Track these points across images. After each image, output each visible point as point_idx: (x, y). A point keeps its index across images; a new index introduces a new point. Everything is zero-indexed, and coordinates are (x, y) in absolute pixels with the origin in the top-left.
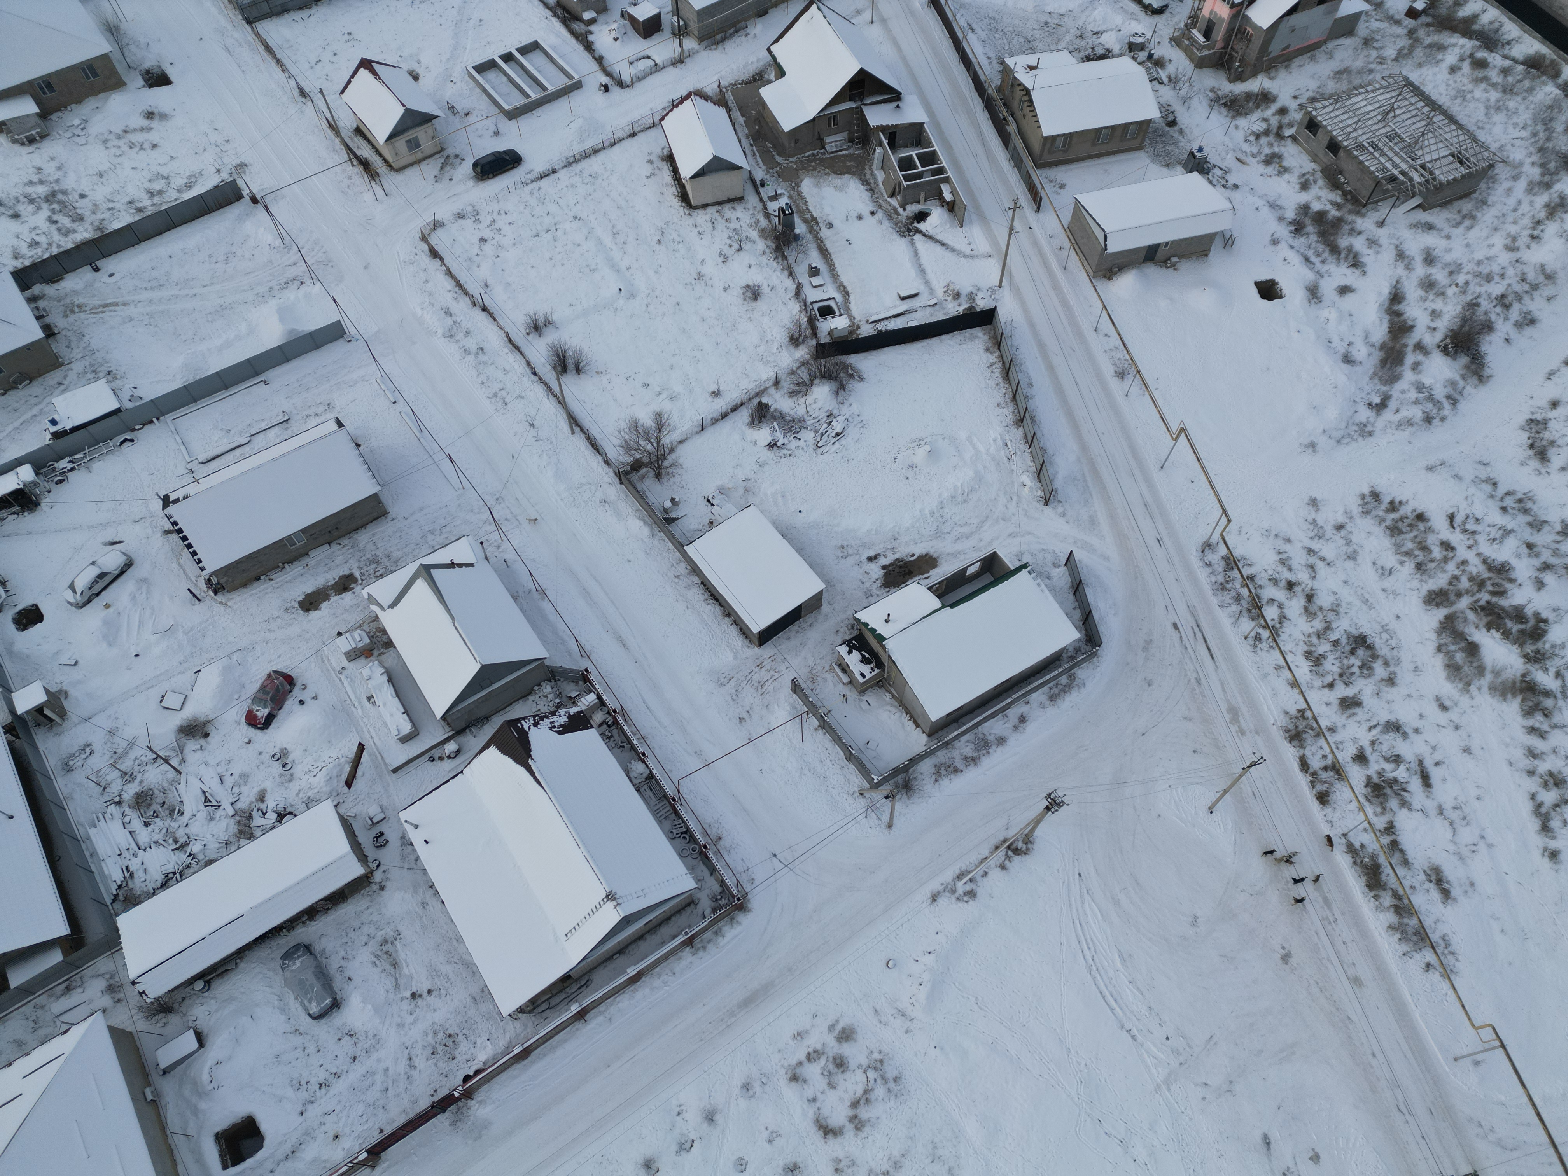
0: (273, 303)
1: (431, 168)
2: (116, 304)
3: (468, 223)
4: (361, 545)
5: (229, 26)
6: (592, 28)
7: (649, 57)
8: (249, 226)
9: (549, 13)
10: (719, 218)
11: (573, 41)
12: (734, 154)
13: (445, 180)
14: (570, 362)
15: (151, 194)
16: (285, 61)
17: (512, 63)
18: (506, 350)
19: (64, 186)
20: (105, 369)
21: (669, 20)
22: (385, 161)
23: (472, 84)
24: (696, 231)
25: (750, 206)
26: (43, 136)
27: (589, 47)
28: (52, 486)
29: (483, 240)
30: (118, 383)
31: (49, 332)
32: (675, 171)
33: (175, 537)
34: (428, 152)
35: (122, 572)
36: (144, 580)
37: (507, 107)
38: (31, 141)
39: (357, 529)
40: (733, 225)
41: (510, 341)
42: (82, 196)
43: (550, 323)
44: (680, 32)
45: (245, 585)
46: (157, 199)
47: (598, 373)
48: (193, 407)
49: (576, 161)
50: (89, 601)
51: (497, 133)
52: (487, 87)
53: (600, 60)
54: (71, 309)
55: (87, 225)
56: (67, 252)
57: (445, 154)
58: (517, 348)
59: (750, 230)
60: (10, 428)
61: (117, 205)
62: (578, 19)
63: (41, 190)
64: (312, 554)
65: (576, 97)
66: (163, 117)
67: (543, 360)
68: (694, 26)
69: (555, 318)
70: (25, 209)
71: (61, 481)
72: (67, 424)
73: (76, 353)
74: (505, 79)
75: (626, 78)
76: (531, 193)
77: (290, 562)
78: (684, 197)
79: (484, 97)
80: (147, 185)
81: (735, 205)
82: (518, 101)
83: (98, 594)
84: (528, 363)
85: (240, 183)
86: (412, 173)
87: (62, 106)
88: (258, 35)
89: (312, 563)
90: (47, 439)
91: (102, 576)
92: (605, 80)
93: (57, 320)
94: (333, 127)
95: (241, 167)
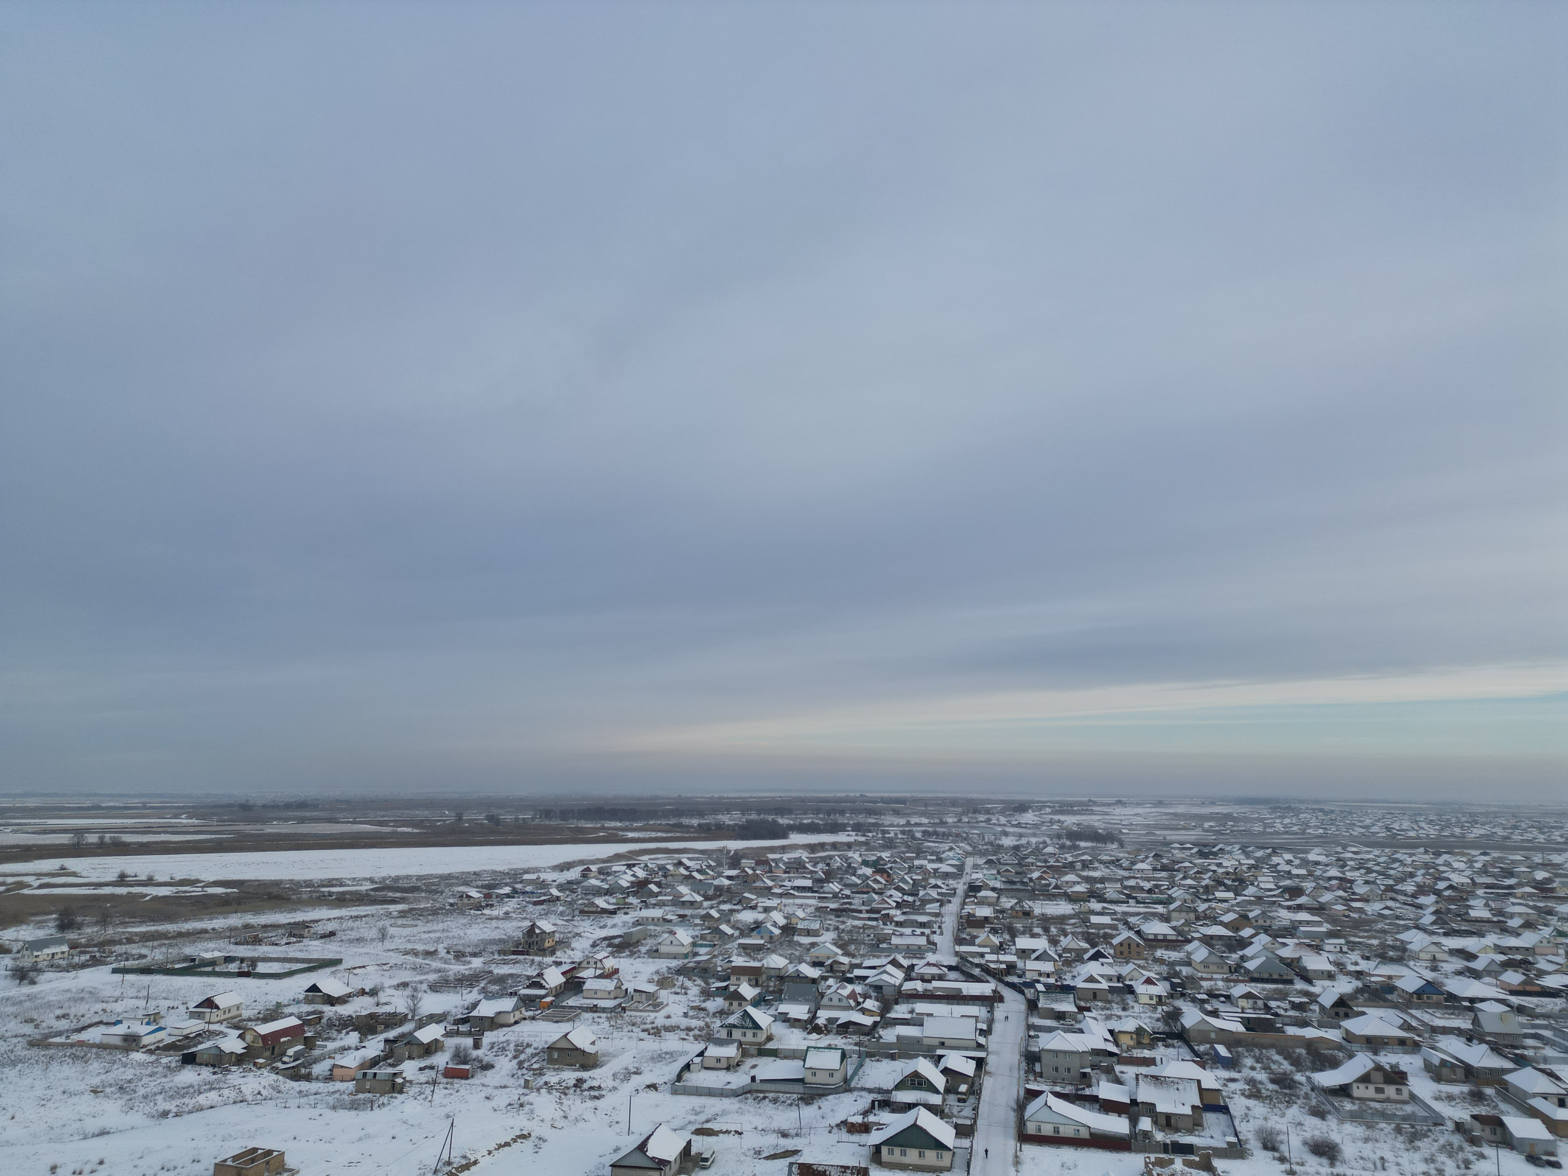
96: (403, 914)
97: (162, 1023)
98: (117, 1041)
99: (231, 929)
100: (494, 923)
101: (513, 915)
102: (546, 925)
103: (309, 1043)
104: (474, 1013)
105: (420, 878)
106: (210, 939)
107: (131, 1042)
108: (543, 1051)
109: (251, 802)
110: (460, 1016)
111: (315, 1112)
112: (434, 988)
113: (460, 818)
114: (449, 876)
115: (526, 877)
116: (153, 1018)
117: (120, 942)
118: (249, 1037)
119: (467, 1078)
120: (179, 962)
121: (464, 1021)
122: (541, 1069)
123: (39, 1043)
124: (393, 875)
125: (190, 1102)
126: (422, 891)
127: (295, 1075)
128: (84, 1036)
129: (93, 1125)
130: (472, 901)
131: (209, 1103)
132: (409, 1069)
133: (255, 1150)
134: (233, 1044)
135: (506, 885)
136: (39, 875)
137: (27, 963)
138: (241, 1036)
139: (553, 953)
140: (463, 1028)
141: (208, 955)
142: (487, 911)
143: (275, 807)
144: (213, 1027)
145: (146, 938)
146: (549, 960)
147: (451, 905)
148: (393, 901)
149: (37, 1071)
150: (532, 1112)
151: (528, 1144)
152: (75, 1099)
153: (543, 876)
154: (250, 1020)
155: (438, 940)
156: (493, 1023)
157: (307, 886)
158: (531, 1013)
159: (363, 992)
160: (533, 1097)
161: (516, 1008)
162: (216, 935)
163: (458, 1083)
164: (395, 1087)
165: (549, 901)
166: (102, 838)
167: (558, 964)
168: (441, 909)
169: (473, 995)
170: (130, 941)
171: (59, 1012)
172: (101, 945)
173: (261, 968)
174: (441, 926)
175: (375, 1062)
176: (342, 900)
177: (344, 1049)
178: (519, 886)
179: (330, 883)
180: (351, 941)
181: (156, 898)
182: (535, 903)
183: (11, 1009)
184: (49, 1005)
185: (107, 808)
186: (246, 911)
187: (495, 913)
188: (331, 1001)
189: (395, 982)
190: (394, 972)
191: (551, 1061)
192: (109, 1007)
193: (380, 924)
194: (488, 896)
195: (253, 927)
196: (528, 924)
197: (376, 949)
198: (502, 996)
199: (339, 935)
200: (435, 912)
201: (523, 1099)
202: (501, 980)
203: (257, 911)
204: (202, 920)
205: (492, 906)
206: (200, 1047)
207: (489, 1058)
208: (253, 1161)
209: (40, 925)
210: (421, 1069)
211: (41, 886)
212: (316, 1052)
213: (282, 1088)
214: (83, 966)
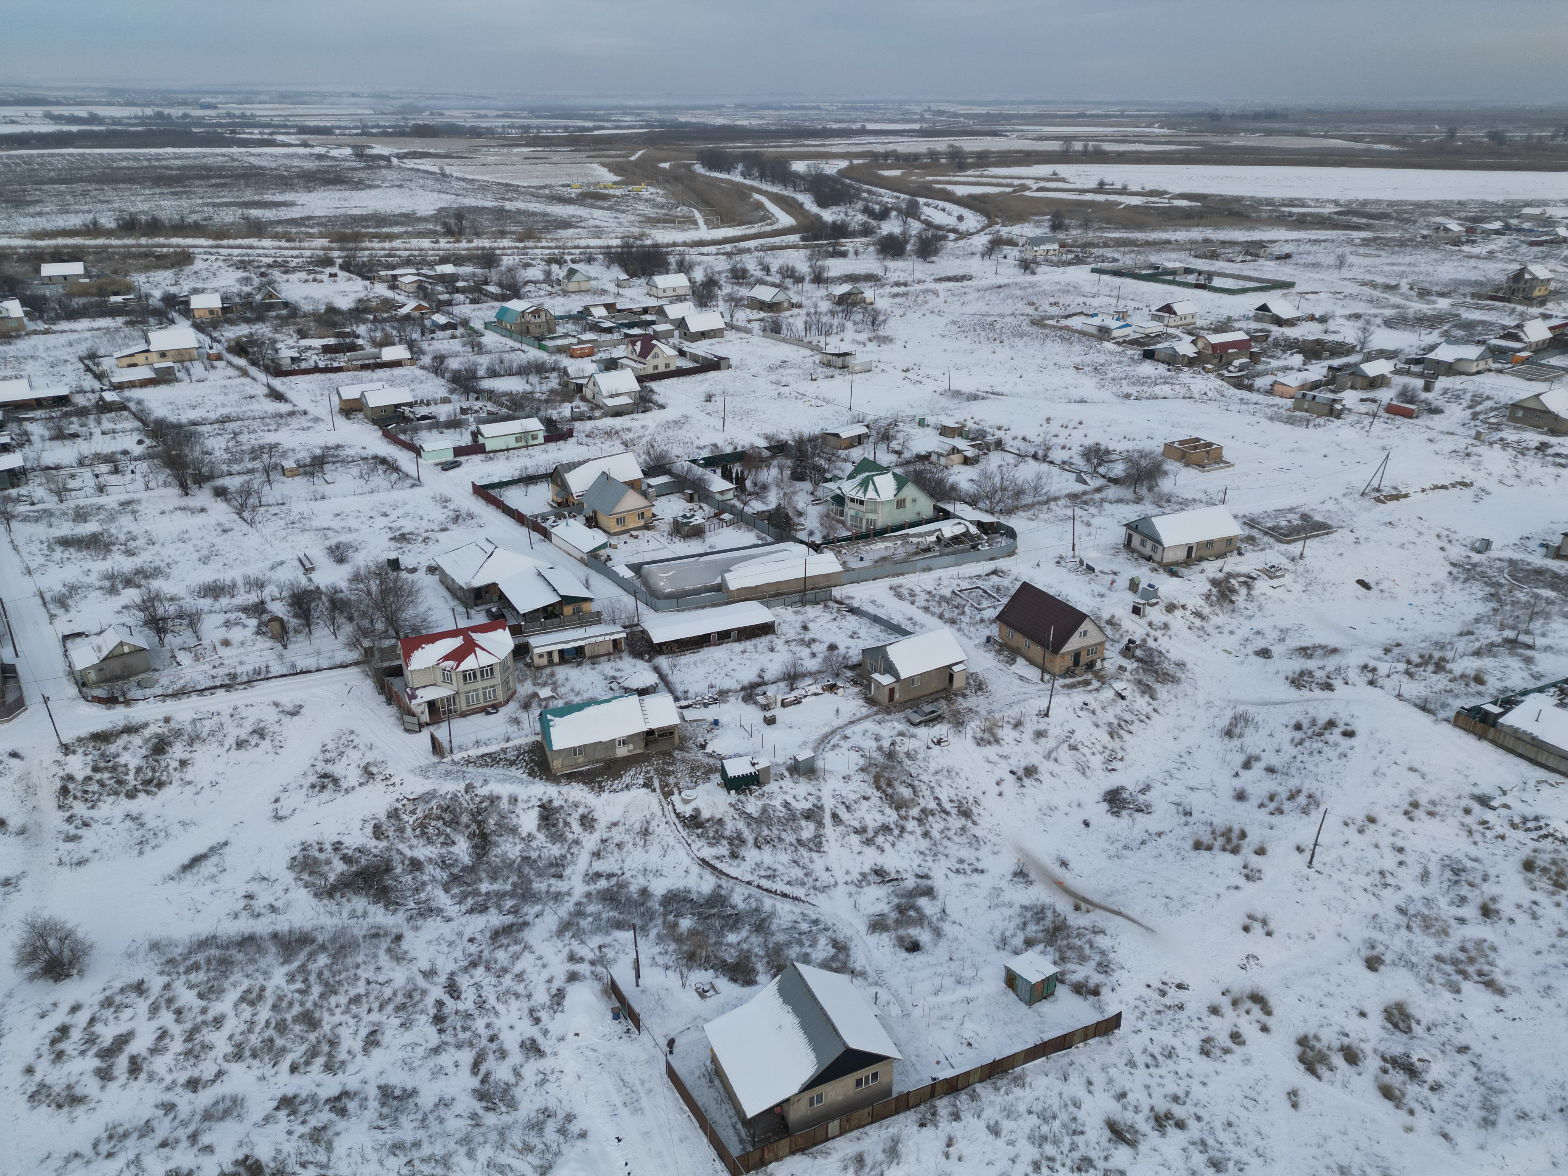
96: (1366, 242)
97: (1129, 321)
98: (1093, 331)
99: (1192, 242)
100: (1473, 262)
101: (1500, 255)
102: (1540, 271)
103: (1255, 358)
104: (1431, 356)
105: (1391, 204)
106: (1173, 250)
107: (1104, 333)
108: (1506, 406)
109: (1220, 111)
110: (1413, 356)
111: (1254, 419)
112: (1389, 323)
113: (1452, 135)
114: (1427, 204)
115: (1526, 211)
116: (1122, 316)
117: (1097, 245)
118: (1200, 344)
119: (1411, 417)
120: (1145, 268)
121: (1417, 362)
122: (1498, 424)
123: (1038, 323)
124: (1361, 198)
125: (1148, 390)
126: (1392, 218)
127: (1238, 383)
128: (1070, 322)
129: (1075, 394)
130: (1450, 234)
131: (1162, 394)
132: (1350, 398)
133: (1197, 440)
134: (1185, 347)
135: (1498, 219)
136: (1037, 179)
137: (1029, 256)
138: (1193, 342)
139: (1542, 302)
140: (1415, 368)
141: (1170, 265)
142: (1466, 248)
143: (1243, 116)
144: (1170, 331)
145: (1120, 243)
146: (1535, 311)
147: (1424, 237)
148: (1357, 228)
149: (1037, 344)
150: (1479, 463)
151: (1468, 493)
152: (1062, 371)
153: (1550, 211)
154: (1202, 328)
155: (1402, 275)
156: (1451, 369)
157: (1268, 204)
158: (1498, 366)
159: (1312, 318)
160: (1483, 449)
161: (1481, 358)
162: (1178, 246)
163: (1399, 420)
164: (1332, 412)
165: (1552, 242)
166: (1086, 146)
167: (1546, 317)
168: (1411, 240)
169: (1433, 337)
170: (1106, 245)
171: (1052, 300)
172: (1084, 246)
173: (1217, 282)
174: (1408, 259)
175: (1316, 385)
176: (1302, 222)
177: (1286, 369)
178: (1514, 222)
179: (1292, 203)
180: (1306, 265)
181: (1128, 207)
182: (1532, 244)
183: (1019, 293)
184: (1044, 293)
185: (1091, 116)
186: (1206, 226)
187: (1476, 250)
188: (1279, 322)
189: (1348, 312)
190: (1347, 301)
191: (1513, 418)
192: (1089, 301)
193: (1340, 251)
194: (1470, 231)
195: (1212, 242)
196: (1516, 267)
197: (1332, 276)
198: (1467, 342)
199: (1295, 257)
200: (1403, 243)
201: (1470, 449)
202: (1469, 325)
203: (1217, 227)
204: (1166, 231)
205: (1474, 242)
206: (1159, 346)
207: (1440, 403)
208: (1196, 448)
209: (1038, 224)
210: (1362, 400)
211: (1039, 189)
212: (1260, 367)
213: (1226, 393)
214: (1070, 264)
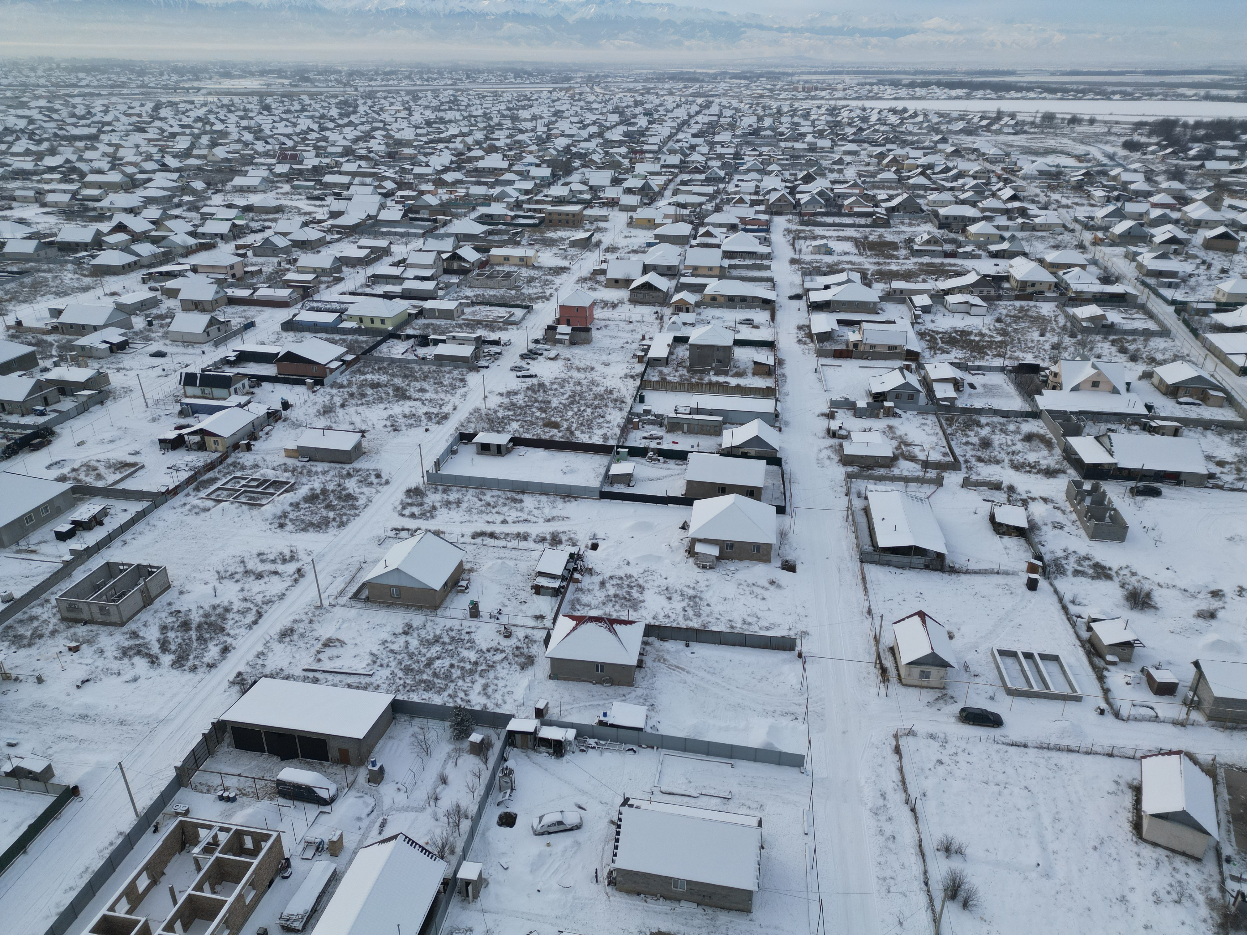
0: (770, 721)
1: (928, 696)
2: (683, 670)
3: (935, 745)
4: (718, 923)
5: (848, 558)
6: (1109, 667)
7: (1152, 708)
8: (786, 668)
9: (1078, 643)
10: (1167, 864)
11: (1089, 669)
12: (1208, 821)
13: (934, 709)
14: (962, 894)
15: (744, 622)
16: (871, 592)
17: (1030, 661)
18: (913, 851)
19: (703, 596)
20: (652, 701)
21: (1184, 691)
22: (899, 675)
23: (991, 659)
24: (1137, 859)
25: (1206, 871)
26: (711, 568)
27: (1101, 678)
28: (577, 750)
29: (940, 762)
30: (653, 713)
31: (640, 664)
32: (1138, 802)
33: (614, 828)
34: (933, 685)
35: (571, 829)
36: (578, 843)
37: (1010, 685)
38: (704, 567)
39: (723, 908)
40: (1179, 877)
41: (920, 846)
42: (708, 605)
43: (961, 853)
44: (1192, 705)
45: (629, 892)
46: (745, 626)
47: (982, 918)
48: (681, 754)
49: (1048, 748)
50: (542, 834)
51: (992, 698)
52: (1001, 666)
53: (1106, 691)
54: (660, 659)
55: (700, 621)
56: (680, 629)
57: (944, 692)
58: (923, 855)
59: (1198, 892)
60: (582, 704)
61: (722, 619)
62: (1101, 656)
63: (691, 592)
64: (683, 903)
65: (1071, 707)
66: (779, 586)
67: (939, 878)
68: (1207, 705)
69: (968, 851)
70: (676, 597)
71: (583, 751)
72: (610, 720)
73: (644, 684)
74: (1018, 668)
75: (1124, 713)
76: (998, 751)
77: (666, 898)
78: (1137, 826)
79: (996, 671)
80: (745, 617)
81: (1190, 861)
82: (1021, 685)
83: (550, 833)
84: (925, 872)
85: (798, 642)
86: (913, 693)
87: (730, 558)
88: (862, 570)
89: (679, 910)
90: (594, 721)
91: (560, 823)
92: (1104, 705)
93: (649, 661)
94: (877, 639)
95: (805, 633)
